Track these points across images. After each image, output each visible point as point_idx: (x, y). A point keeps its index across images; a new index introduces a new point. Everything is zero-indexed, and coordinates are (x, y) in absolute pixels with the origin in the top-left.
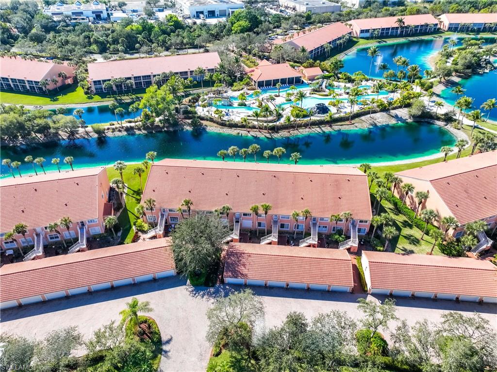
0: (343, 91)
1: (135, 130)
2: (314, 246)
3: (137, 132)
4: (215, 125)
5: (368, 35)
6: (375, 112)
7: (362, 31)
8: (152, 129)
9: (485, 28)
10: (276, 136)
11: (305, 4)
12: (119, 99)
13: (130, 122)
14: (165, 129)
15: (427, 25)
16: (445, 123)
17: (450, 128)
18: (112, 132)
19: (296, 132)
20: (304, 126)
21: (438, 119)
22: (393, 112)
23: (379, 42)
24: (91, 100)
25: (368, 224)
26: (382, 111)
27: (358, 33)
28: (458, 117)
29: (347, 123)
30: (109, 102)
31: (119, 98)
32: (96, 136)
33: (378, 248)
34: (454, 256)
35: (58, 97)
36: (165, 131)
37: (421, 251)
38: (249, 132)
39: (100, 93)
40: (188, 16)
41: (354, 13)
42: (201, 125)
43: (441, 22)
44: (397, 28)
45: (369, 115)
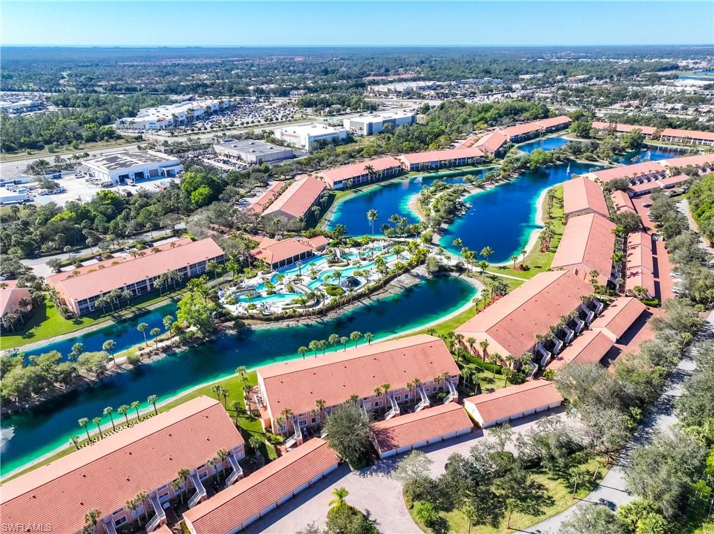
0: (358, 258)
1: (174, 349)
2: (427, 407)
3: (177, 350)
4: (260, 322)
5: (341, 186)
6: (400, 275)
7: (335, 183)
8: (193, 342)
9: (441, 164)
10: (326, 319)
11: (251, 151)
12: (118, 316)
13: (161, 341)
14: (207, 339)
15: (391, 168)
16: (459, 274)
17: (464, 277)
18: (149, 357)
19: (341, 310)
20: (347, 303)
21: (452, 271)
22: (414, 271)
23: (355, 192)
24: (81, 326)
25: (458, 377)
26: (404, 272)
27: (332, 185)
28: (466, 266)
29: (381, 291)
30: (106, 323)
31: (116, 314)
32: (131, 367)
33: (471, 394)
34: (520, 383)
35: (30, 331)
36: (207, 341)
37: (498, 387)
38: (298, 321)
39: (86, 314)
40: (109, 184)
41: (314, 160)
42: (244, 325)
43: (402, 163)
44: (367, 175)
45: (396, 279)
